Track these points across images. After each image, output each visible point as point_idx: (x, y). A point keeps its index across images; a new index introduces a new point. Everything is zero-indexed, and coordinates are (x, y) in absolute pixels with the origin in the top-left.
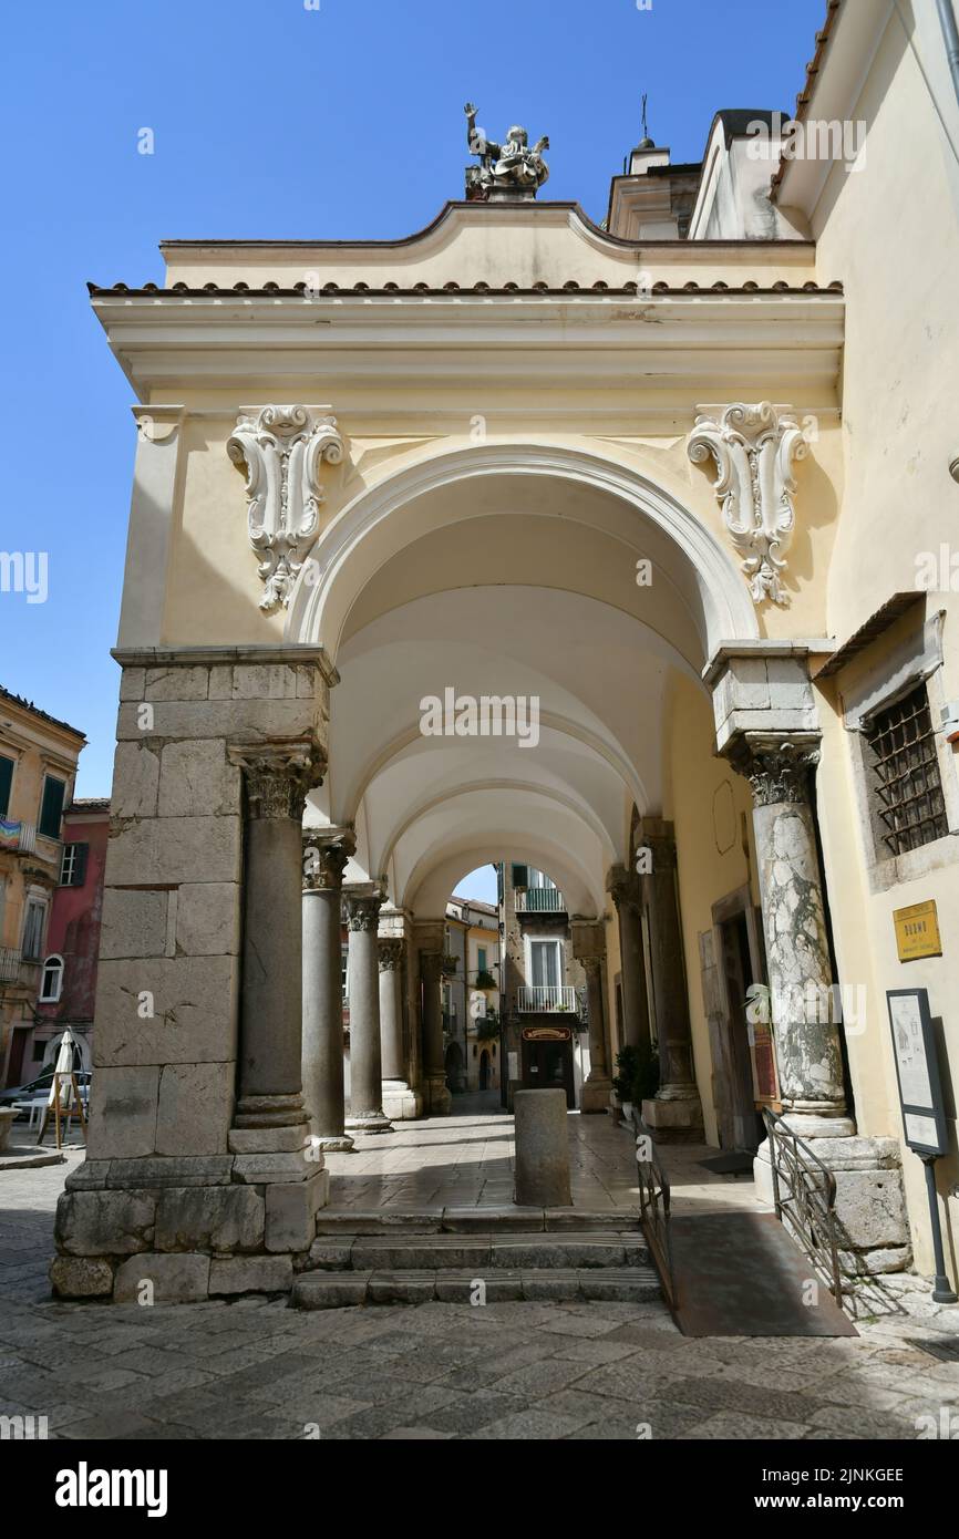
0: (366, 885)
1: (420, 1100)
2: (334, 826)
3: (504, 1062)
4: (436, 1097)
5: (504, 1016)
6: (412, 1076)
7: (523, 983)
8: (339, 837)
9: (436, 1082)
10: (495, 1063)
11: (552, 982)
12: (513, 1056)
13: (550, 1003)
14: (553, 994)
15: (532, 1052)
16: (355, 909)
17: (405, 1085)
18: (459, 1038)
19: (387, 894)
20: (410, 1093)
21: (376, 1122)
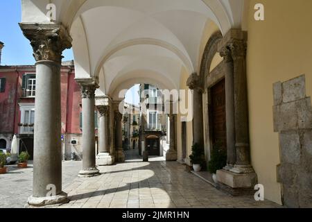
0: (89, 79)
1: (114, 158)
2: (52, 23)
3: (140, 144)
4: (120, 156)
5: (140, 132)
6: (111, 151)
7: (146, 123)
8: (56, 30)
9: (119, 152)
10: (137, 143)
11: (155, 122)
12: (143, 143)
13: (154, 128)
14: (155, 125)
15: (148, 141)
16: (84, 89)
17: (108, 154)
18: (128, 137)
19: (99, 85)
20: (110, 157)
21: (92, 172)
